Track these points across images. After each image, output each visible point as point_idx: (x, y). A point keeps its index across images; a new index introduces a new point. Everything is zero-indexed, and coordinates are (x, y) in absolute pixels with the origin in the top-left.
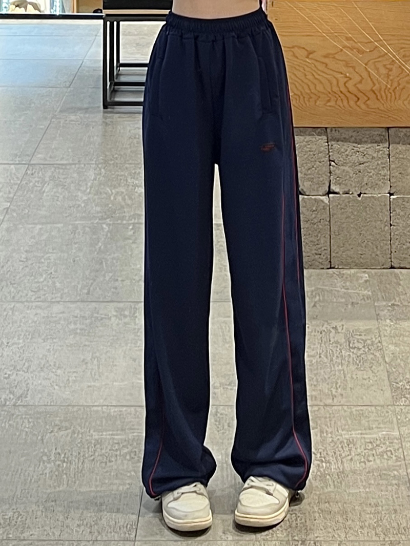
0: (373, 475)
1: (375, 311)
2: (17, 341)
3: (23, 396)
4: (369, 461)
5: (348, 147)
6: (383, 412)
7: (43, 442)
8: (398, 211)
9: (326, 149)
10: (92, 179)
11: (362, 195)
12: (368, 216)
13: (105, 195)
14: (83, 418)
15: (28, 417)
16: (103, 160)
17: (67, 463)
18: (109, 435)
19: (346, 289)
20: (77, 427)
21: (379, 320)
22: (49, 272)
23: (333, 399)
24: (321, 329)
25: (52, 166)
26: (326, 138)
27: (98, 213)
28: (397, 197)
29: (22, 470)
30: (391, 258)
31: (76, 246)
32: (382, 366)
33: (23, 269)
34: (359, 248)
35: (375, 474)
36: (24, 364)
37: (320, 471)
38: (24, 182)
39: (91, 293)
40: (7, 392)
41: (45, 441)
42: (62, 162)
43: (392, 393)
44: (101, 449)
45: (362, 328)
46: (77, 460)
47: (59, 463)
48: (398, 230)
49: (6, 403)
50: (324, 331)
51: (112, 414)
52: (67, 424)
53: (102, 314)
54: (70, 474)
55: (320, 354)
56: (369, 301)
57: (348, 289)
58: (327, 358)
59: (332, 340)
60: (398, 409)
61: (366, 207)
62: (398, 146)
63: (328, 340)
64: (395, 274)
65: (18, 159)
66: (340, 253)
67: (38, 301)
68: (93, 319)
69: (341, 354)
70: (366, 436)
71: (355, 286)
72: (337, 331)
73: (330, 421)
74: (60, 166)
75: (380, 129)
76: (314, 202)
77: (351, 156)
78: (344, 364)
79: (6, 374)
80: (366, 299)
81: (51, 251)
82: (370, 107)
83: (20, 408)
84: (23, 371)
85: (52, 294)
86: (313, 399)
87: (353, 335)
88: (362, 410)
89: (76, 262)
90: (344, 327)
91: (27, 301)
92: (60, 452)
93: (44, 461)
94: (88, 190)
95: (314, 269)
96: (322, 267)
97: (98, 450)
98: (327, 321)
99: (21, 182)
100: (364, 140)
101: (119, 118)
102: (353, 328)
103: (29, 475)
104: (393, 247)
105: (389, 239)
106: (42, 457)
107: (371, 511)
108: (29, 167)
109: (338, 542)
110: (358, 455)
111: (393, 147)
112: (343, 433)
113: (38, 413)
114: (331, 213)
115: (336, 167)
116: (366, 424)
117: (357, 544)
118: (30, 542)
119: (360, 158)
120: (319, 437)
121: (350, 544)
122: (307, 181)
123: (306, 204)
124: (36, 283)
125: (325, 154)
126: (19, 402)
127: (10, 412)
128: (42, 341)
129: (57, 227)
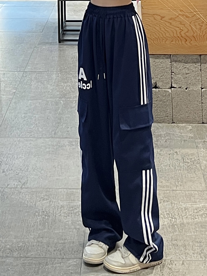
0: (198, 225)
1: (196, 144)
2: (21, 157)
3: (25, 184)
4: (196, 218)
5: (180, 66)
6: (201, 194)
7: (35, 206)
8: (206, 96)
9: (170, 66)
10: (55, 79)
11: (188, 89)
12: (191, 99)
13: (61, 87)
14: (54, 195)
15: (28, 193)
16: (59, 69)
17: (47, 216)
19: (180, 133)
20: (52, 199)
21: (198, 149)
22: (36, 123)
23: (177, 187)
24: (169, 153)
25: (35, 72)
26: (170, 60)
27: (58, 95)
28: (205, 90)
29: (26, 219)
30: (202, 119)
31: (48, 111)
32: (200, 171)
33: (23, 121)
34: (187, 114)
35: (199, 225)
36: (25, 168)
37: (172, 223)
38: (22, 80)
39: (56, 134)
40: (18, 181)
41: (36, 205)
42: (40, 71)
43: (205, 184)
44: (64, 210)
45: (190, 153)
46: (52, 215)
47: (44, 216)
48: (206, 105)
49: (17, 187)
50: (171, 154)
51: (69, 193)
52: (47, 197)
53: (62, 144)
54: (49, 223)
55: (169, 165)
56: (193, 139)
57: (182, 133)
58: (173, 167)
59: (175, 158)
61: (190, 95)
62: (205, 65)
63: (173, 158)
64: (205, 126)
65: (18, 69)
66: (178, 116)
67: (31, 138)
68: (58, 146)
69: (180, 165)
70: (194, 206)
71: (185, 132)
72: (177, 154)
73: (176, 198)
74: (39, 73)
75: (197, 55)
76: (164, 92)
77: (182, 70)
78: (181, 170)
79: (17, 172)
80: (191, 138)
81: (36, 113)
82: (192, 44)
83: (24, 189)
84: (25, 171)
85: (38, 134)
87: (185, 156)
88: (191, 193)
89: (48, 119)
90: (181, 152)
91: (25, 137)
92: (44, 211)
93: (36, 215)
94: (53, 84)
95: (165, 123)
96: (169, 122)
97: (63, 210)
98: (172, 149)
99: (20, 80)
100: (189, 61)
101: (67, 47)
102: (185, 152)
103: (29, 223)
104: (204, 113)
105: (202, 109)
106: (35, 213)
107: (198, 245)
108: (24, 73)
109: (182, 261)
110: (190, 215)
111: (203, 65)
112: (182, 204)
113: (33, 191)
114: (173, 97)
115: (175, 76)
116: (194, 200)
117: (191, 262)
118: (31, 259)
119: (186, 71)
120: (170, 206)
121: (188, 262)
122: (160, 82)
123: (160, 93)
124: (29, 128)
125: (169, 69)
126: (23, 186)
127: (19, 191)
128: (33, 157)
129: (38, 102)
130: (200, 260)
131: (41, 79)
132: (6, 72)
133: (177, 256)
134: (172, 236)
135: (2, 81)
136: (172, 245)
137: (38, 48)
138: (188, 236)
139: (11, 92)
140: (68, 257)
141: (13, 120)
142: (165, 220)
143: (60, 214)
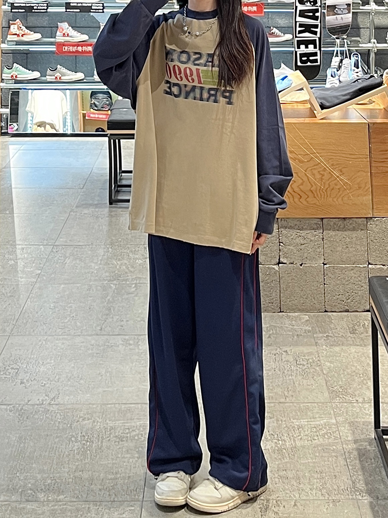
0: (318, 449)
1: (315, 340)
2: (49, 362)
3: (56, 398)
4: (315, 440)
5: (292, 233)
7: (71, 428)
8: (330, 275)
9: (277, 234)
10: (102, 255)
11: (303, 265)
12: (307, 279)
13: (112, 265)
14: (100, 412)
15: (60, 411)
16: (110, 242)
17: (90, 442)
18: (121, 423)
19: (292, 326)
20: (97, 418)
21: (318, 346)
22: (72, 316)
23: (286, 398)
24: (274, 352)
25: (72, 246)
26: (278, 226)
27: (107, 277)
28: (329, 266)
29: (56, 447)
30: (325, 305)
31: (91, 298)
32: (321, 376)
33: (52, 313)
34: (301, 299)
35: (319, 448)
36: (56, 377)
37: (277, 447)
38: (51, 257)
39: (103, 329)
40: (44, 395)
41: (73, 427)
42: (79, 244)
43: (329, 393)
44: (115, 433)
45: (305, 351)
46: (97, 441)
47: (85, 442)
48: (330, 287)
49: (43, 403)
50: (277, 353)
51: (123, 409)
52: (89, 416)
53: (112, 343)
54: (92, 450)
55: (275, 369)
56: (310, 334)
57: (294, 326)
58: (280, 371)
59: (284, 360)
60: (334, 405)
61: (306, 273)
62: (329, 232)
63: (281, 360)
64: (328, 316)
65: (45, 242)
66: (288, 302)
67: (64, 335)
68: (106, 347)
69: (291, 368)
70: (311, 423)
71: (299, 324)
72: (287, 354)
73: (284, 413)
74: (78, 247)
76: (267, 269)
77: (296, 239)
78: (293, 375)
79: (42, 383)
80: (307, 332)
81: (72, 302)
82: (309, 203)
83: (54, 406)
84: (55, 381)
85: (75, 330)
86: (271, 398)
87: (299, 356)
88: (308, 406)
89: (91, 309)
90: (293, 351)
91: (56, 335)
92: (85, 434)
93: (72, 441)
94: (99, 262)
95: (269, 312)
96: (274, 311)
97: (113, 433)
98: (279, 347)
99: (48, 257)
100: (305, 227)
101: (122, 211)
102: (299, 351)
103: (61, 452)
104: (327, 298)
105: (324, 293)
106: (71, 438)
107: (317, 477)
108: (55, 247)
109: (294, 501)
110: (306, 436)
111: (326, 232)
112: (294, 421)
113: (67, 409)
114: (281, 276)
115: (284, 247)
116: (312, 415)
117: (308, 502)
118: (64, 503)
119: (301, 241)
120: (275, 424)
121: (302, 502)
122: (263, 256)
124: (62, 323)
125: (276, 238)
126: (53, 402)
127: (46, 409)
128: (67, 361)
129: (76, 286)
130: (320, 498)
131: (81, 255)
132: (26, 246)
133: (287, 493)
134: (279, 464)
135: (19, 259)
136: (279, 477)
137: (77, 212)
138: (302, 465)
139: (33, 273)
140: (120, 499)
141: (37, 312)
142: (267, 443)
143: (108, 439)
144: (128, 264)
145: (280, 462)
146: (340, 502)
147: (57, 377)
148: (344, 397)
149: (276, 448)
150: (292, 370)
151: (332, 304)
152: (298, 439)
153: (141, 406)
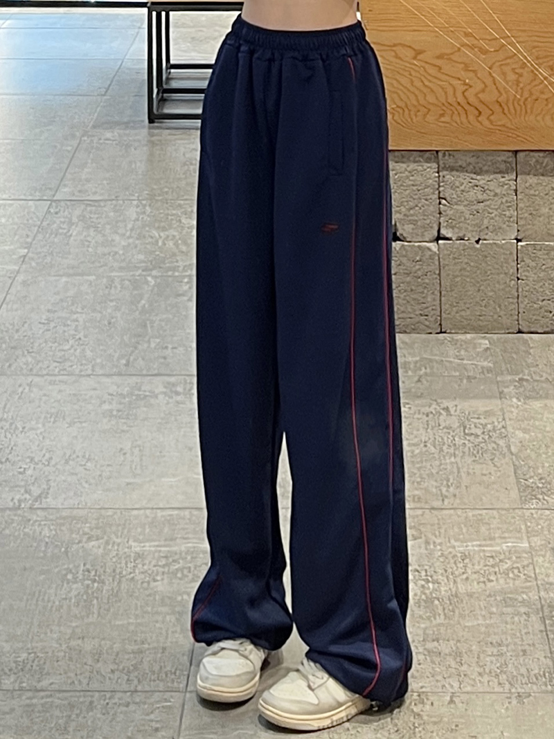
0: (495, 599)
1: (498, 388)
2: (35, 426)
3: (43, 496)
4: (490, 581)
5: (463, 180)
6: (508, 518)
7: (67, 555)
9: (436, 181)
10: (133, 219)
11: (481, 242)
13: (150, 240)
14: (119, 525)
15: (49, 523)
17: (98, 583)
18: (154, 546)
19: (459, 359)
20: (113, 536)
21: (503, 399)
22: (77, 337)
24: (427, 410)
25: (81, 201)
26: (437, 166)
27: (141, 262)
28: (527, 244)
29: (40, 592)
30: (518, 320)
31: (112, 304)
32: (507, 458)
33: (43, 332)
34: (477, 308)
35: (498, 598)
36: (44, 455)
37: (425, 594)
39: (131, 364)
40: (22, 490)
41: (70, 554)
42: (95, 198)
43: (519, 492)
44: (143, 565)
45: (482, 409)
46: (111, 579)
47: (90, 582)
48: (528, 285)
49: (20, 505)
50: (432, 413)
51: (158, 520)
52: (99, 532)
53: (145, 391)
54: (102, 599)
55: (425, 442)
56: (490, 375)
57: (462, 359)
58: (435, 447)
59: (443, 424)
60: (527, 513)
61: (487, 257)
62: (528, 177)
63: (437, 425)
64: (523, 341)
65: (37, 194)
66: (453, 313)
67: (63, 375)
68: (135, 398)
69: (454, 442)
70: (485, 548)
71: (472, 355)
72: (449, 414)
73: (440, 528)
74: (93, 203)
75: (505, 153)
76: (417, 249)
77: (468, 191)
78: (458, 455)
79: (20, 468)
80: (486, 372)
81: (79, 310)
82: (494, 124)
83: (39, 512)
84: (43, 464)
85: (81, 365)
86: (416, 500)
87: (469, 417)
88: (481, 515)
89: (112, 325)
90: (459, 407)
91: (47, 374)
92: (90, 568)
93: (67, 580)
94: (128, 233)
95: (418, 333)
96: (430, 331)
97: (140, 566)
98: (436, 401)
99: (41, 223)
100: (486, 168)
101: (169, 135)
102: (470, 409)
103: (48, 601)
104: (522, 306)
105: (516, 295)
106: (66, 575)
107: (492, 653)
108: (54, 204)
109: (450, 694)
110: (475, 573)
111: (522, 178)
112: (456, 544)
113: (61, 518)
114: (441, 264)
115: (448, 207)
116: (487, 532)
117: (473, 697)
119: (478, 195)
120: (423, 551)
121: (465, 697)
122: (408, 224)
123: (407, 252)
124: (60, 350)
125: (433, 189)
126: (37, 503)
127: (25, 517)
128: (67, 425)
129: (87, 281)
130: (496, 690)
133: (437, 681)
134: (425, 629)
136: (426, 653)
137: (93, 136)
138: (467, 629)
139: (14, 254)
140: (147, 688)
141: (17, 331)
143: (131, 576)
144: (178, 237)
145: (428, 624)
146: (531, 698)
147: (47, 456)
148: (546, 498)
149: (423, 597)
150: (455, 445)
151: (531, 319)
152: (462, 580)
153: (190, 512)
